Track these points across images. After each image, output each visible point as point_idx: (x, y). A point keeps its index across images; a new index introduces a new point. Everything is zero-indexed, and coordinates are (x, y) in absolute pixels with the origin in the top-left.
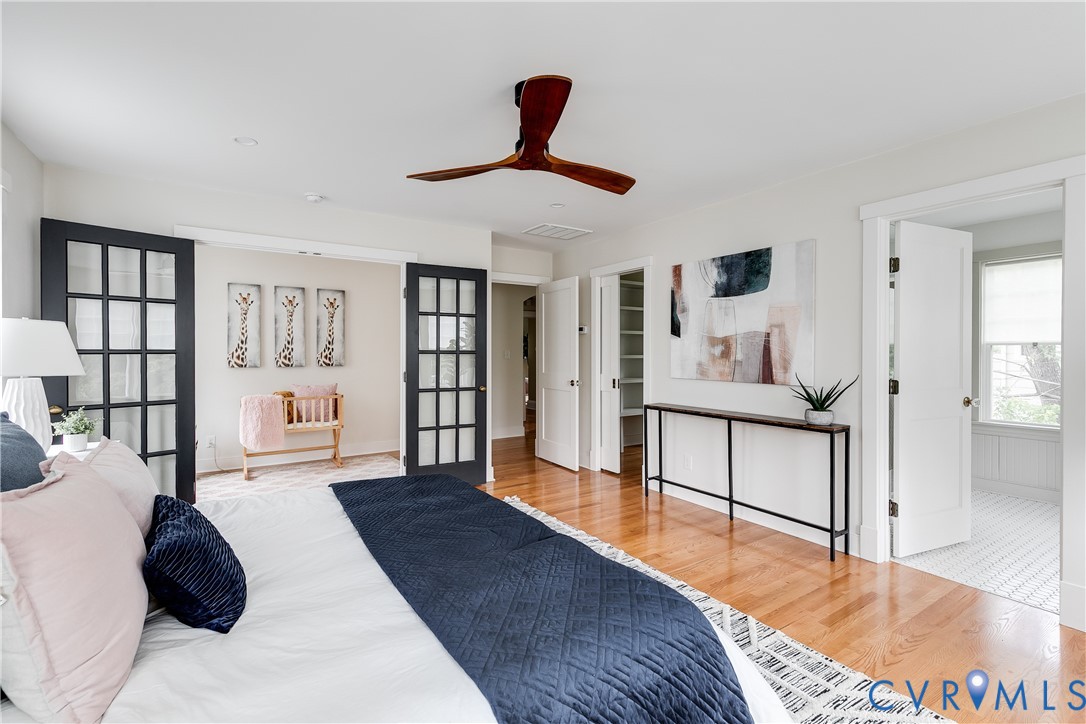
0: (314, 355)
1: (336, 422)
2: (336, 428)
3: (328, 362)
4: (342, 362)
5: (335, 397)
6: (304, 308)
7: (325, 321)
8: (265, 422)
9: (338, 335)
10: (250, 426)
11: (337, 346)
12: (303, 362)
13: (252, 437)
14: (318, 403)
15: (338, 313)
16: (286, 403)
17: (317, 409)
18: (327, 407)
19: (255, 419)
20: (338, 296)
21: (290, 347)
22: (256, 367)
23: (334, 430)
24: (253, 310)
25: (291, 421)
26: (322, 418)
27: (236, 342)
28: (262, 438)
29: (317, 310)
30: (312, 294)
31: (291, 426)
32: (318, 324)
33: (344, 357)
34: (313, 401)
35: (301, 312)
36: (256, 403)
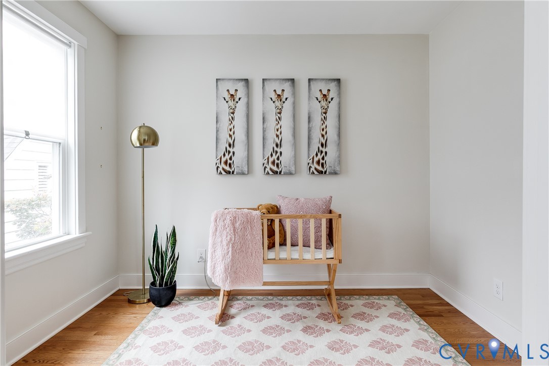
0: (304, 160)
1: (331, 253)
2: (331, 262)
3: (321, 170)
4: (338, 169)
5: (329, 216)
6: (294, 103)
7: (317, 118)
8: (238, 248)
9: (332, 134)
10: (219, 253)
11: (331, 149)
12: (293, 169)
13: (220, 268)
14: (306, 224)
15: (333, 106)
16: (265, 221)
17: (306, 230)
18: (318, 229)
19: (225, 243)
20: (333, 86)
21: (279, 150)
22: (243, 174)
23: (329, 266)
24: (241, 107)
25: (271, 246)
26: (312, 244)
27: (224, 145)
28: (233, 271)
29: (308, 105)
30: (303, 86)
31: (271, 255)
32: (309, 122)
33: (340, 163)
34: (300, 222)
35: (291, 108)
36: (228, 221)
